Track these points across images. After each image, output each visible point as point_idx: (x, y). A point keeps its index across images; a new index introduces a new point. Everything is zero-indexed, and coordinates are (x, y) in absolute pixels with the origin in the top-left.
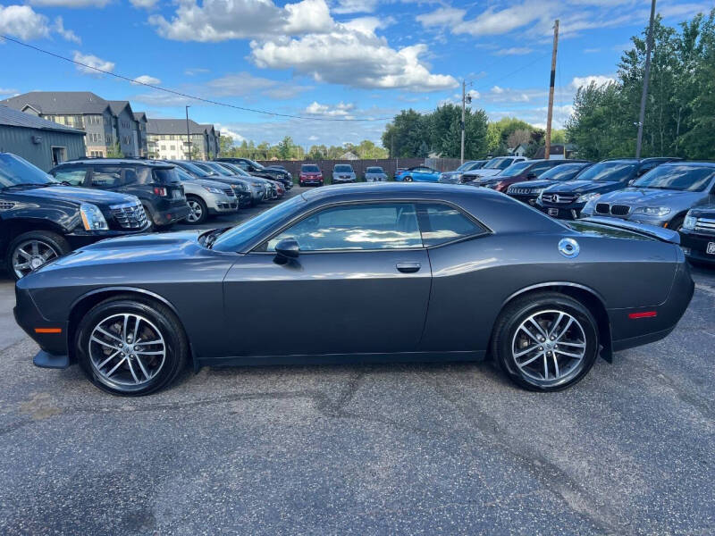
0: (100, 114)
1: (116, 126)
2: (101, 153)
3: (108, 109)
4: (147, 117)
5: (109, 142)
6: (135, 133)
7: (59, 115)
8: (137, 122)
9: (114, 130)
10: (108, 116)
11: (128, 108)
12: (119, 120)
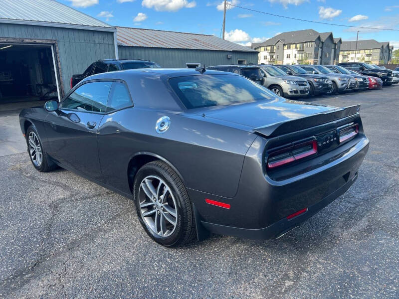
0: (314, 42)
1: (322, 48)
2: (310, 63)
3: (319, 38)
4: (342, 41)
5: (316, 57)
6: (333, 51)
7: (293, 44)
8: (335, 44)
9: (320, 50)
10: (318, 42)
11: (331, 36)
12: (324, 44)
